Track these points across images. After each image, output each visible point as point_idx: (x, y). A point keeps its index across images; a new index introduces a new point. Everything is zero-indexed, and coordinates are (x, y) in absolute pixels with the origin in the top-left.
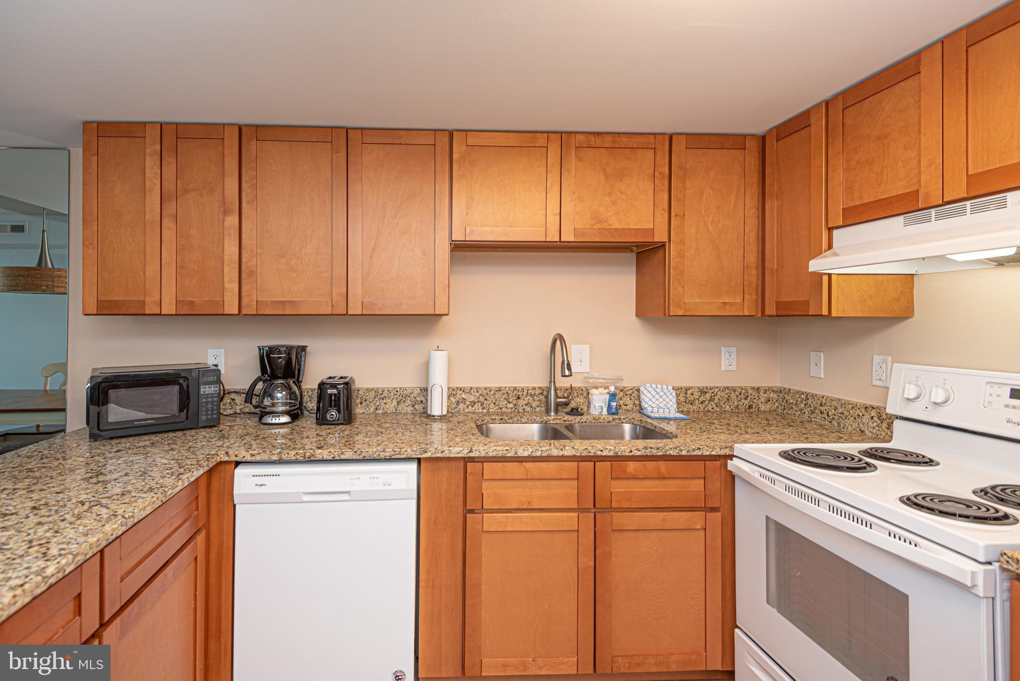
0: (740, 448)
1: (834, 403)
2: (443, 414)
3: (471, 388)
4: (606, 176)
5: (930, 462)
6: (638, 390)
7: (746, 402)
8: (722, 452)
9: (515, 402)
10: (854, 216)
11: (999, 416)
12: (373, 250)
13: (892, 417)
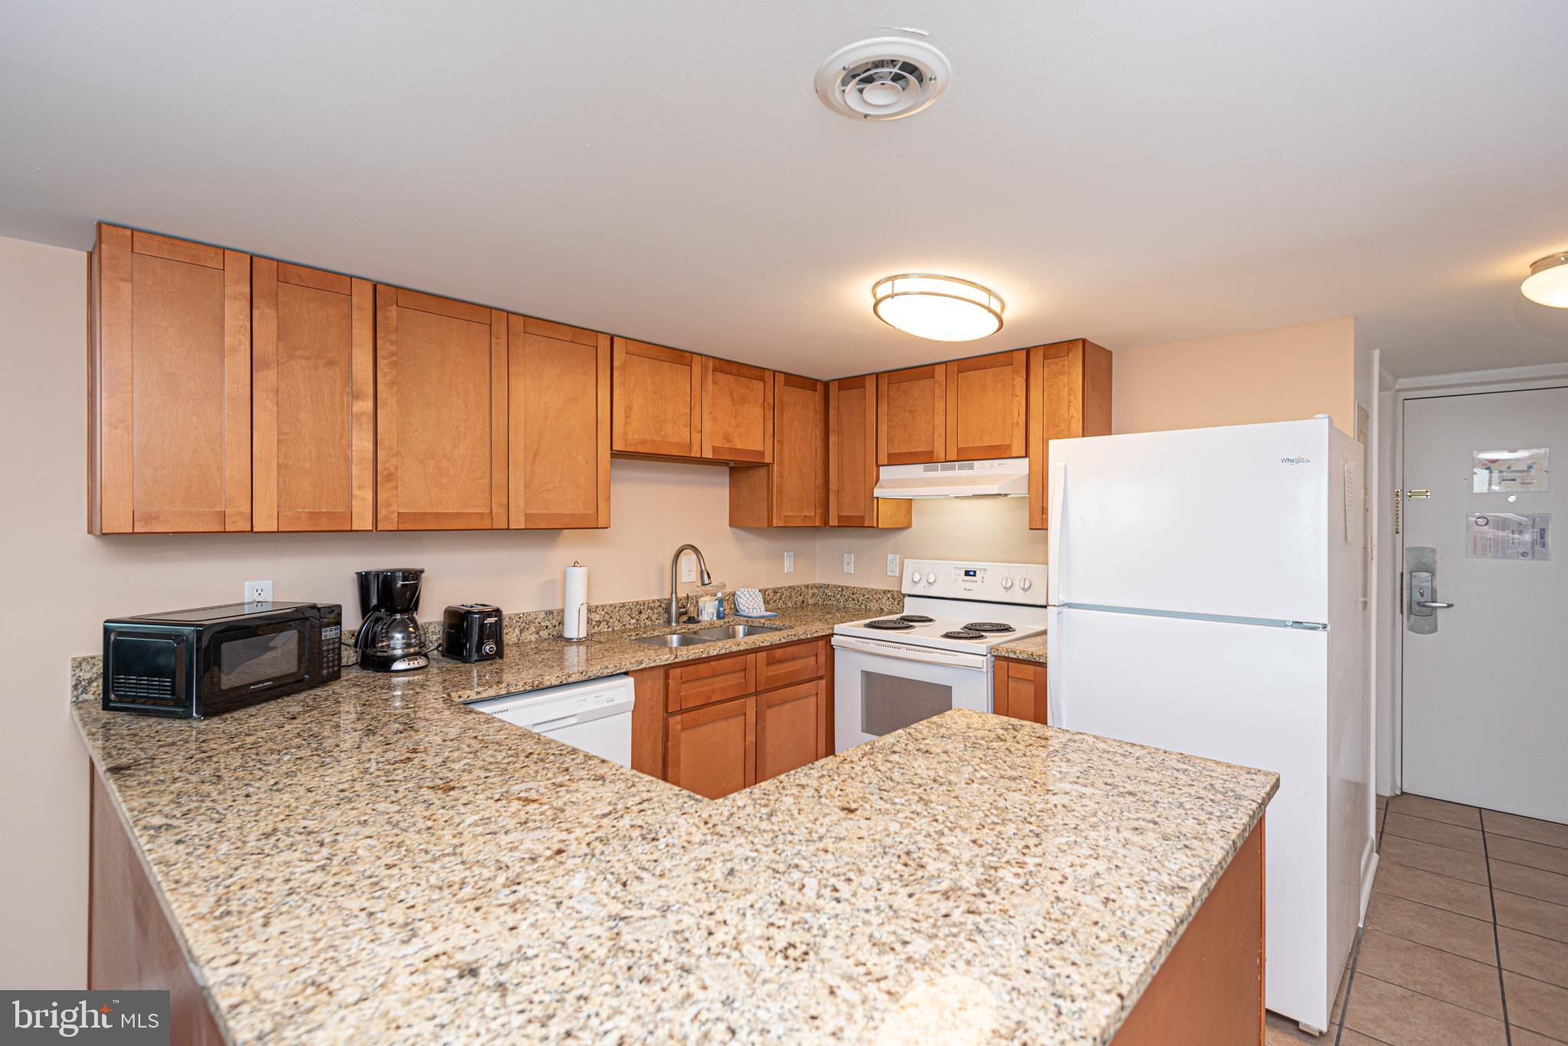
0: (838, 628)
1: (863, 591)
2: (580, 637)
3: (597, 607)
4: (733, 400)
5: (930, 620)
6: (734, 595)
7: (801, 598)
8: (828, 633)
9: (637, 617)
10: (896, 460)
11: (960, 587)
12: (536, 455)
13: (904, 596)
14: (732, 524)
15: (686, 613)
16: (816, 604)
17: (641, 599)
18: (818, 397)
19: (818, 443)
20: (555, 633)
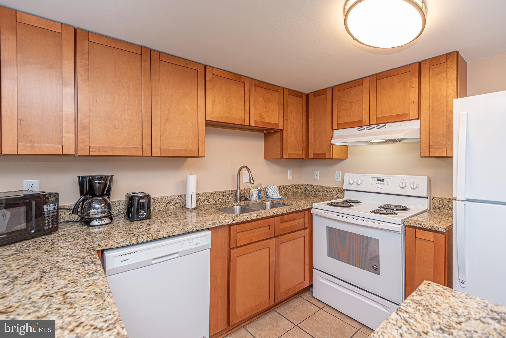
0: (314, 205)
1: (324, 188)
2: (193, 207)
3: (203, 193)
4: (264, 100)
5: (360, 202)
6: (266, 188)
7: (295, 190)
8: (309, 208)
9: (222, 198)
10: (342, 126)
11: (375, 186)
12: (166, 121)
13: (344, 190)
14: (266, 157)
15: (244, 196)
16: (302, 193)
17: (223, 190)
18: (304, 101)
19: (304, 121)
20: (183, 205)
